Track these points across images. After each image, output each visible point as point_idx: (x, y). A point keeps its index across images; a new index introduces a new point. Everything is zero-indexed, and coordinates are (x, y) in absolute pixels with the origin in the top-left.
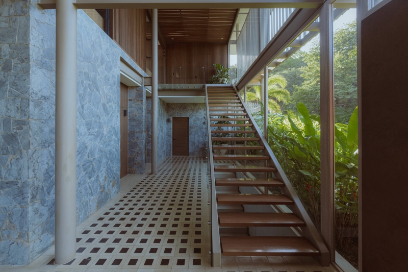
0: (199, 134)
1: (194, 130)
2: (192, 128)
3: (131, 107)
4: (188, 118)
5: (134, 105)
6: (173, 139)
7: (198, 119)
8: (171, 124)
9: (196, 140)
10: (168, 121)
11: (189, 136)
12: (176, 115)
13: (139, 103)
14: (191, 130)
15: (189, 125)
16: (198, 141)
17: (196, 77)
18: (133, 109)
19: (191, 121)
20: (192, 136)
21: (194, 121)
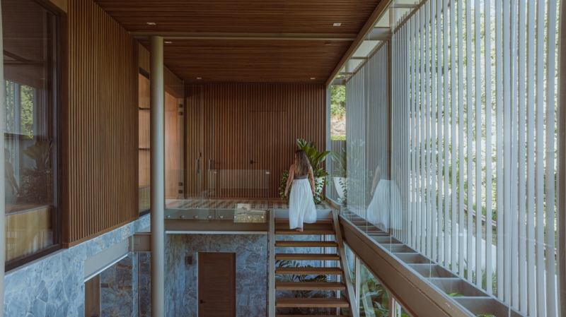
0: (260, 291)
1: (248, 281)
2: (242, 277)
3: (107, 300)
4: (234, 254)
5: (112, 296)
6: (201, 302)
7: (257, 257)
8: (196, 269)
9: (252, 305)
10: (189, 261)
11: (237, 295)
12: (207, 247)
13: (124, 292)
14: (240, 283)
15: (237, 271)
16: (257, 307)
17: (252, 162)
18: (111, 305)
19: (241, 263)
20: (243, 295)
21: (248, 261)
